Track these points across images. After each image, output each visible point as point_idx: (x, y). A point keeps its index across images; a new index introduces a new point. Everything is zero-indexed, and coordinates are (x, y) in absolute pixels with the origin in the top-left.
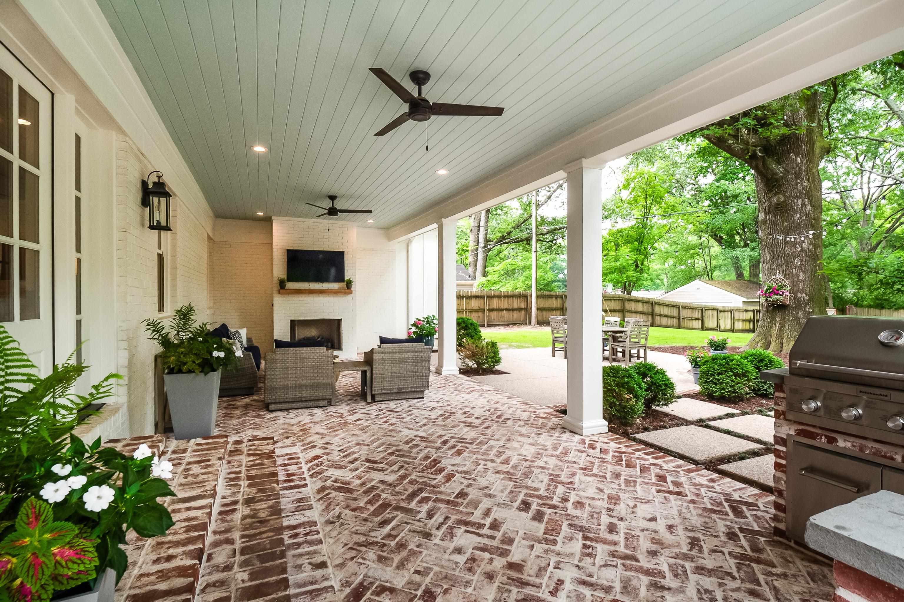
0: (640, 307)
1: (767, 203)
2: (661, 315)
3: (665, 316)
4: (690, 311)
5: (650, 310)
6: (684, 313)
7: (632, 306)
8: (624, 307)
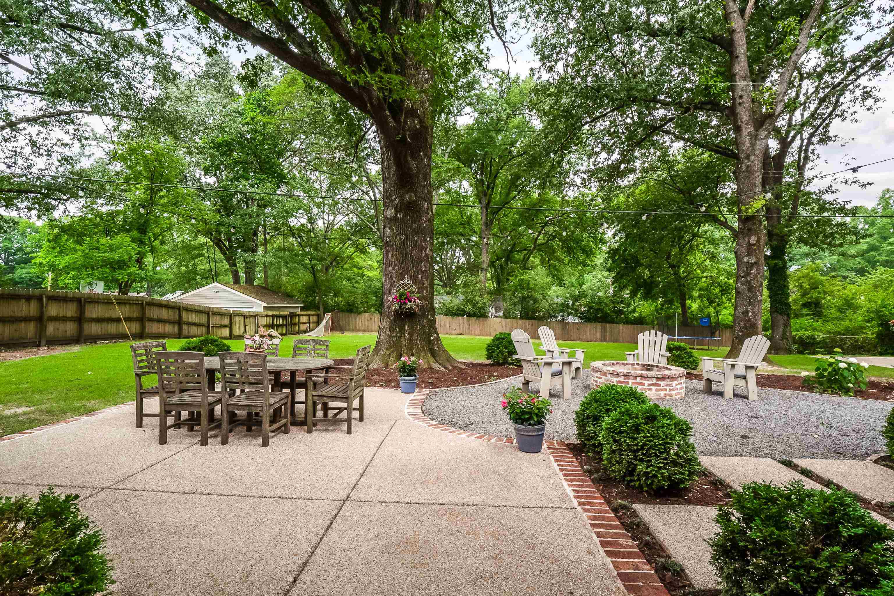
0: (164, 314)
1: (398, 200)
2: (189, 324)
3: (195, 324)
4: (219, 317)
5: (177, 318)
6: (215, 320)
7: (153, 313)
8: (144, 314)
